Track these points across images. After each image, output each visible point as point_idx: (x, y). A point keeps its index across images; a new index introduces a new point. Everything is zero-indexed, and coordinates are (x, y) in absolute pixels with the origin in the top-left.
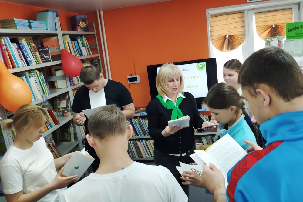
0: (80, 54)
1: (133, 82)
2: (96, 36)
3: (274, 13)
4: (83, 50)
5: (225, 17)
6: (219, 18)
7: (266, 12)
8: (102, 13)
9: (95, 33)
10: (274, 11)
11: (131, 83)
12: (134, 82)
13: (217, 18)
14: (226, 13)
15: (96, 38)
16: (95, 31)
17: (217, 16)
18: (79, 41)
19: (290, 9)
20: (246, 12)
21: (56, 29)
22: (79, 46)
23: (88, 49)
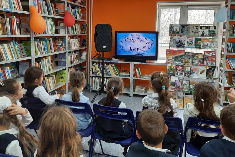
0: (75, 17)
2: (86, 9)
4: (78, 15)
9: (86, 7)
15: (87, 10)
16: (86, 6)
18: (76, 10)
22: (76, 13)
23: (81, 15)
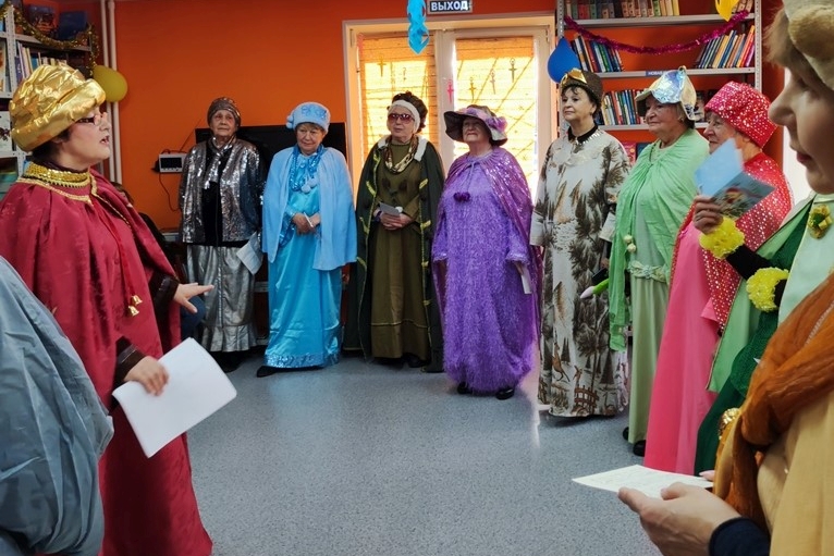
1: (170, 170)
3: (497, 43)
5: (394, 42)
6: (382, 42)
7: (478, 39)
8: (112, 6)
9: (90, 49)
10: (496, 39)
11: (167, 170)
12: (174, 170)
13: (377, 42)
14: (395, 33)
17: (377, 40)
19: (531, 37)
20: (436, 36)
21: (4, 30)
